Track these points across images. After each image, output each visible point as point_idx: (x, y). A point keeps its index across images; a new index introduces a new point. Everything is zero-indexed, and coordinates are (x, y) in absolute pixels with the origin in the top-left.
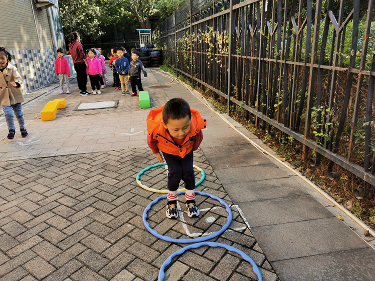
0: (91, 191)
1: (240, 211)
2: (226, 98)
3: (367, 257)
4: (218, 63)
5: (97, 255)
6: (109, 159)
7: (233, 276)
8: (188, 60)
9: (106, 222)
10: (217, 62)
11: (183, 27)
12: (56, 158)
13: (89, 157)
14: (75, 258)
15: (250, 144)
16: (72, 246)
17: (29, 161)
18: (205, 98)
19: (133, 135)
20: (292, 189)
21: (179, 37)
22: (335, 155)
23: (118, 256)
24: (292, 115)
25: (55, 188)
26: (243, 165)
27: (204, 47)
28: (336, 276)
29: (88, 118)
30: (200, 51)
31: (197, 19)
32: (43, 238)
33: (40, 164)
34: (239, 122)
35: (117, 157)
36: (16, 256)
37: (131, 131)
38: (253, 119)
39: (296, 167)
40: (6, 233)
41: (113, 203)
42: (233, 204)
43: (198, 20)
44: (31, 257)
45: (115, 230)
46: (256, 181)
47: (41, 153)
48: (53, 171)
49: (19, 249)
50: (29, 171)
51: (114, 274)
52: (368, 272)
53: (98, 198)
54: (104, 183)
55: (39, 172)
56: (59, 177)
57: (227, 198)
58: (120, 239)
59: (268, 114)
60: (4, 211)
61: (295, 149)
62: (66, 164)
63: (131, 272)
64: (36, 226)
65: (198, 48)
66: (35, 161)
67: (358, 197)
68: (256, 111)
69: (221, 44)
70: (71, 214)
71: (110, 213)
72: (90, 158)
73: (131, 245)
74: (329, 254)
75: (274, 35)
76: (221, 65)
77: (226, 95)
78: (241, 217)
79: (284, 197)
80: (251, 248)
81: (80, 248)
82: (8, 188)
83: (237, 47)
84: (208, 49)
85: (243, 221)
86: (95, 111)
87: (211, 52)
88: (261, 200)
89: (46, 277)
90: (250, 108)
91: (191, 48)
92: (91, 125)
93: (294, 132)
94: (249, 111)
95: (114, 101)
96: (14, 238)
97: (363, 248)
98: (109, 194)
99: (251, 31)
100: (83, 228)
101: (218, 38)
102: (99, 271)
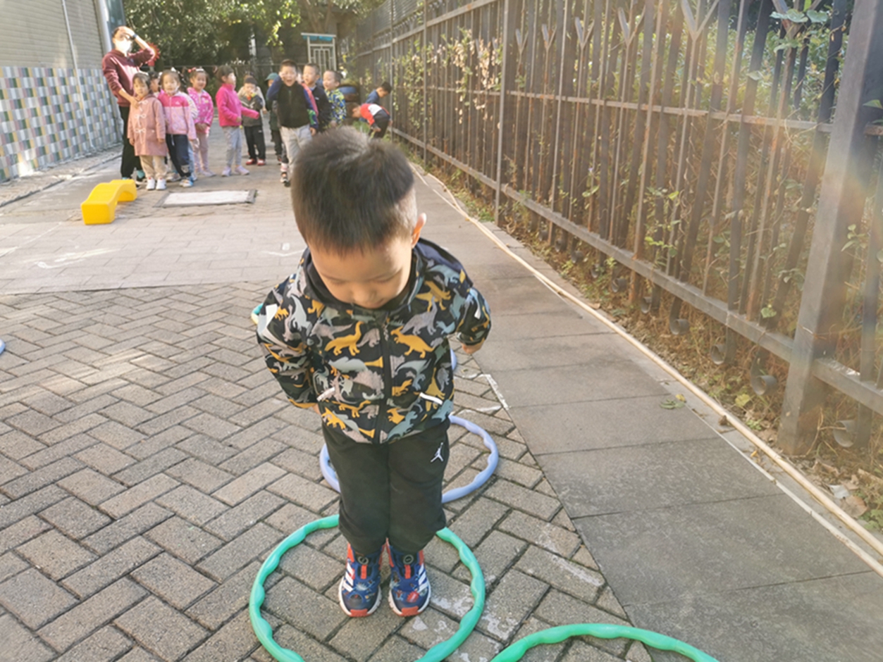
0: (199, 348)
1: (493, 383)
2: (493, 187)
3: (709, 450)
4: (480, 110)
5: (214, 443)
6: (235, 297)
7: (465, 473)
8: (418, 106)
9: (230, 396)
10: (478, 108)
11: (409, 30)
12: (122, 292)
13: (193, 292)
14: (173, 446)
15: (532, 277)
16: (166, 430)
17: (64, 296)
18: (452, 192)
19: (286, 255)
20: (599, 352)
21: (399, 53)
22: (682, 285)
23: (254, 444)
24: (616, 212)
25: (125, 340)
26: (511, 312)
27: (451, 77)
28: (647, 474)
29: (188, 222)
30: (443, 86)
31: (438, 12)
32: (108, 417)
33: (89, 302)
34: (518, 239)
35: (254, 294)
36: (57, 443)
37: (284, 248)
38: (544, 228)
39: (617, 319)
40: (33, 409)
41: (244, 367)
42: (482, 373)
43: (441, 14)
44: (87, 444)
45: (249, 408)
46: (533, 339)
47: (89, 283)
48: (118, 313)
49: (63, 433)
50: (66, 312)
51: (247, 469)
52: (705, 471)
53: (214, 359)
54: (225, 336)
55: (88, 315)
56: (132, 323)
57: (473, 362)
58: (259, 421)
59: (572, 216)
60: (24, 375)
61: (616, 281)
62: (145, 302)
63: (280, 467)
64: (91, 399)
65: (439, 79)
66: (77, 295)
67: (718, 360)
68: (550, 210)
69: (487, 67)
70: (160, 382)
71: (239, 382)
72: (196, 293)
73: (279, 430)
74: (643, 446)
75: (587, 47)
76: (486, 116)
77: (493, 182)
78: (493, 392)
79: (581, 364)
80: (505, 436)
81: (181, 432)
82: (26, 339)
83: (518, 73)
84: (460, 79)
85: (497, 398)
86: (203, 210)
87: (466, 86)
88: (537, 368)
89: (119, 471)
90: (539, 205)
91: (424, 79)
92: (196, 234)
93: (617, 248)
94: (537, 211)
95: (246, 190)
96: (51, 417)
97: (707, 439)
98: (236, 353)
99: (545, 38)
100: (186, 404)
101: (480, 53)
102: (218, 464)
